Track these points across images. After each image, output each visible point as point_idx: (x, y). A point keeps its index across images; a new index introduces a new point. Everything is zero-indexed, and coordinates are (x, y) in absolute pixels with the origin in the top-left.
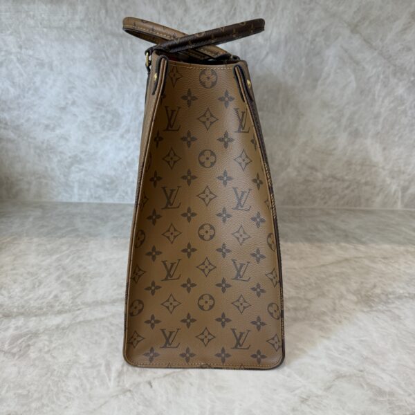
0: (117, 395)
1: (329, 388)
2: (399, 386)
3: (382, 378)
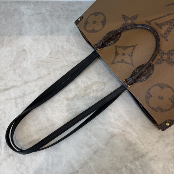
0: (6, 159)
1: (107, 143)
2: (140, 140)
3: (133, 135)
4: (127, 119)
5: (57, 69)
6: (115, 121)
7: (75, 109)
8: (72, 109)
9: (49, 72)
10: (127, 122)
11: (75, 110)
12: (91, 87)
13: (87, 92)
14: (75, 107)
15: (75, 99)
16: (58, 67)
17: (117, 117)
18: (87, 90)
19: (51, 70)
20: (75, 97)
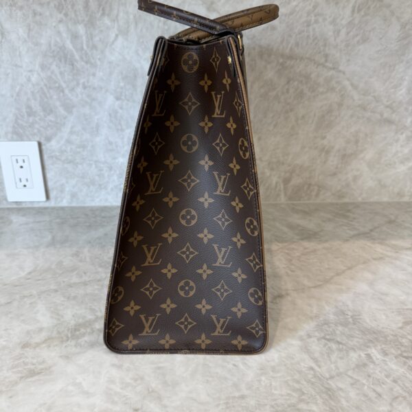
4: (153, 385)
5: (31, 295)
6: (122, 389)
7: (33, 364)
8: (26, 364)
9: (9, 301)
10: (150, 390)
11: (32, 367)
12: (90, 325)
13: (78, 333)
14: (35, 361)
15: (44, 345)
16: (34, 292)
17: (128, 381)
18: (79, 330)
19: (18, 296)
20: (45, 341)
